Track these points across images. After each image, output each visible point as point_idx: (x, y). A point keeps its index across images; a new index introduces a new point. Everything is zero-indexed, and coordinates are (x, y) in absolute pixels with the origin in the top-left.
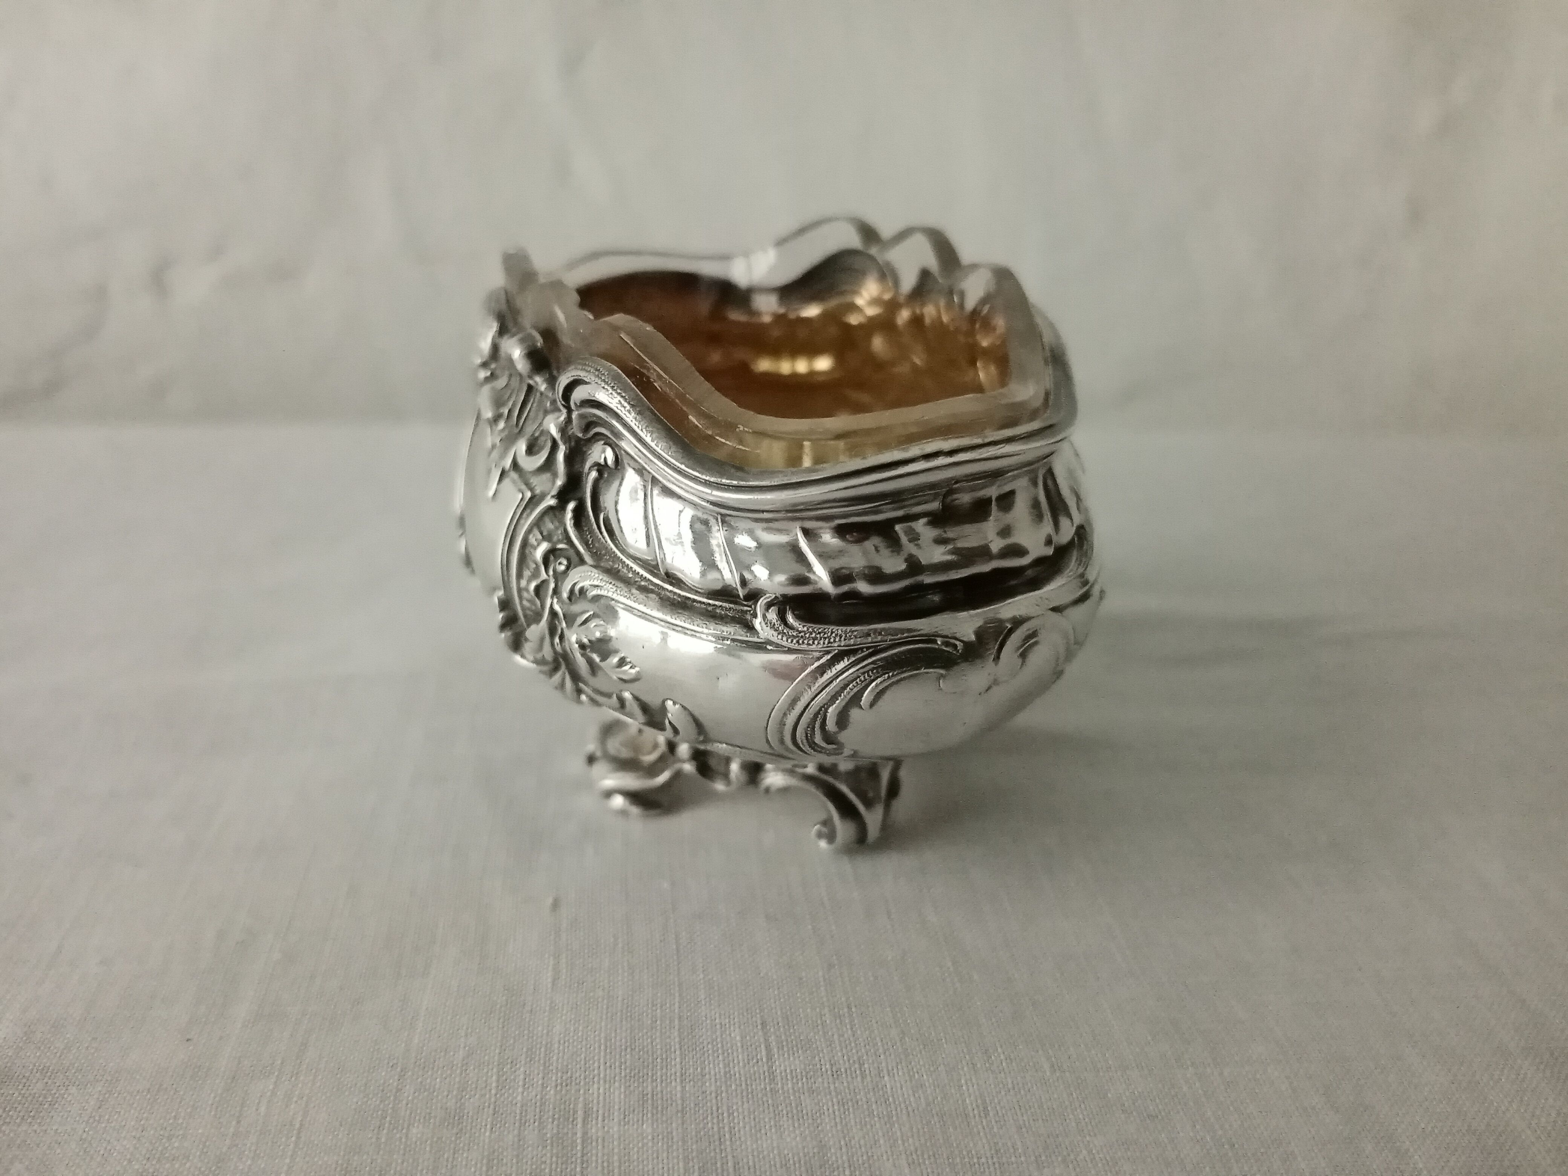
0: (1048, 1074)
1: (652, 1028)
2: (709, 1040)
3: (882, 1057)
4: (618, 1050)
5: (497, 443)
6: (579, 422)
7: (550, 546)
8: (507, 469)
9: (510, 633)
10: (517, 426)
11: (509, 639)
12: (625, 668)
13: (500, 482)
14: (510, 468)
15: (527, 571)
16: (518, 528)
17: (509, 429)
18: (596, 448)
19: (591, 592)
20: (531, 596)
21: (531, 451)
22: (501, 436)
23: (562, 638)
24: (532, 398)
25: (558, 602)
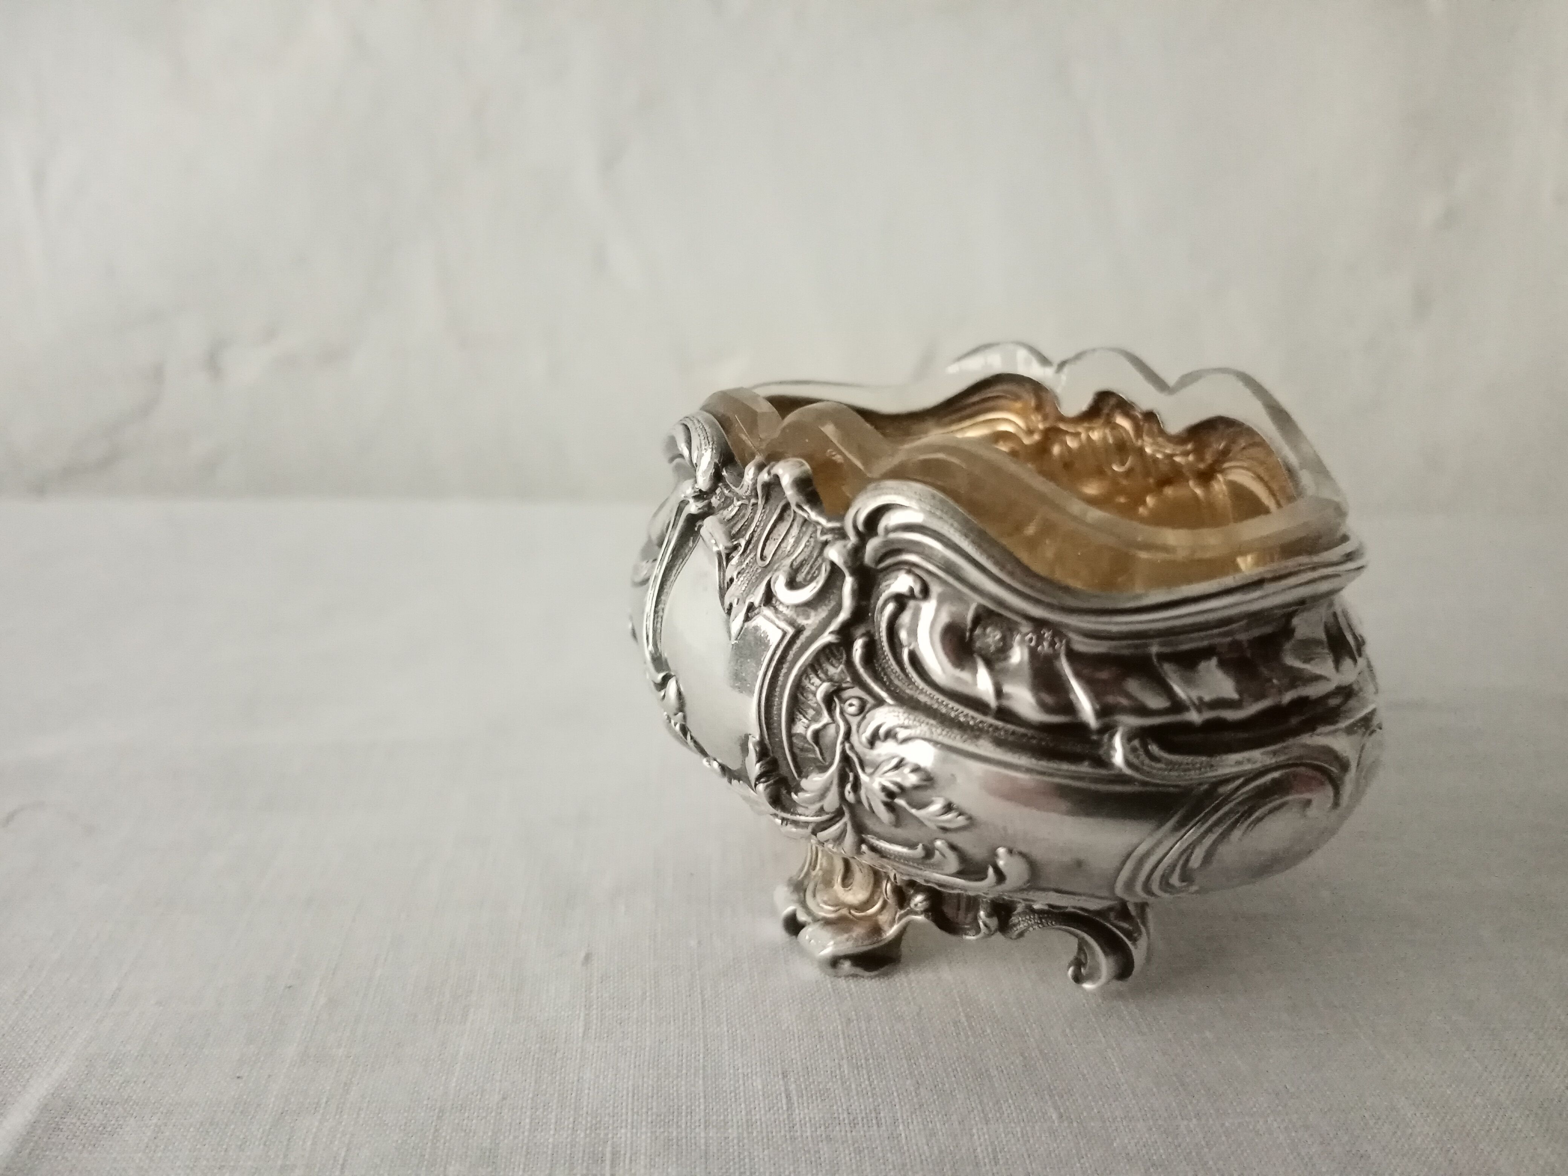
0: (1056, 1124)
1: (678, 1077)
2: (732, 1088)
3: (897, 1107)
4: (645, 1097)
5: (735, 577)
6: (876, 550)
7: (833, 686)
8: (756, 604)
9: (769, 783)
10: (763, 558)
11: (768, 790)
12: (949, 816)
13: (747, 618)
14: (760, 603)
15: (801, 716)
16: (782, 668)
17: (750, 562)
18: (896, 578)
19: (902, 734)
20: (807, 742)
21: (792, 584)
22: (739, 569)
23: (856, 786)
24: (783, 528)
25: (852, 748)
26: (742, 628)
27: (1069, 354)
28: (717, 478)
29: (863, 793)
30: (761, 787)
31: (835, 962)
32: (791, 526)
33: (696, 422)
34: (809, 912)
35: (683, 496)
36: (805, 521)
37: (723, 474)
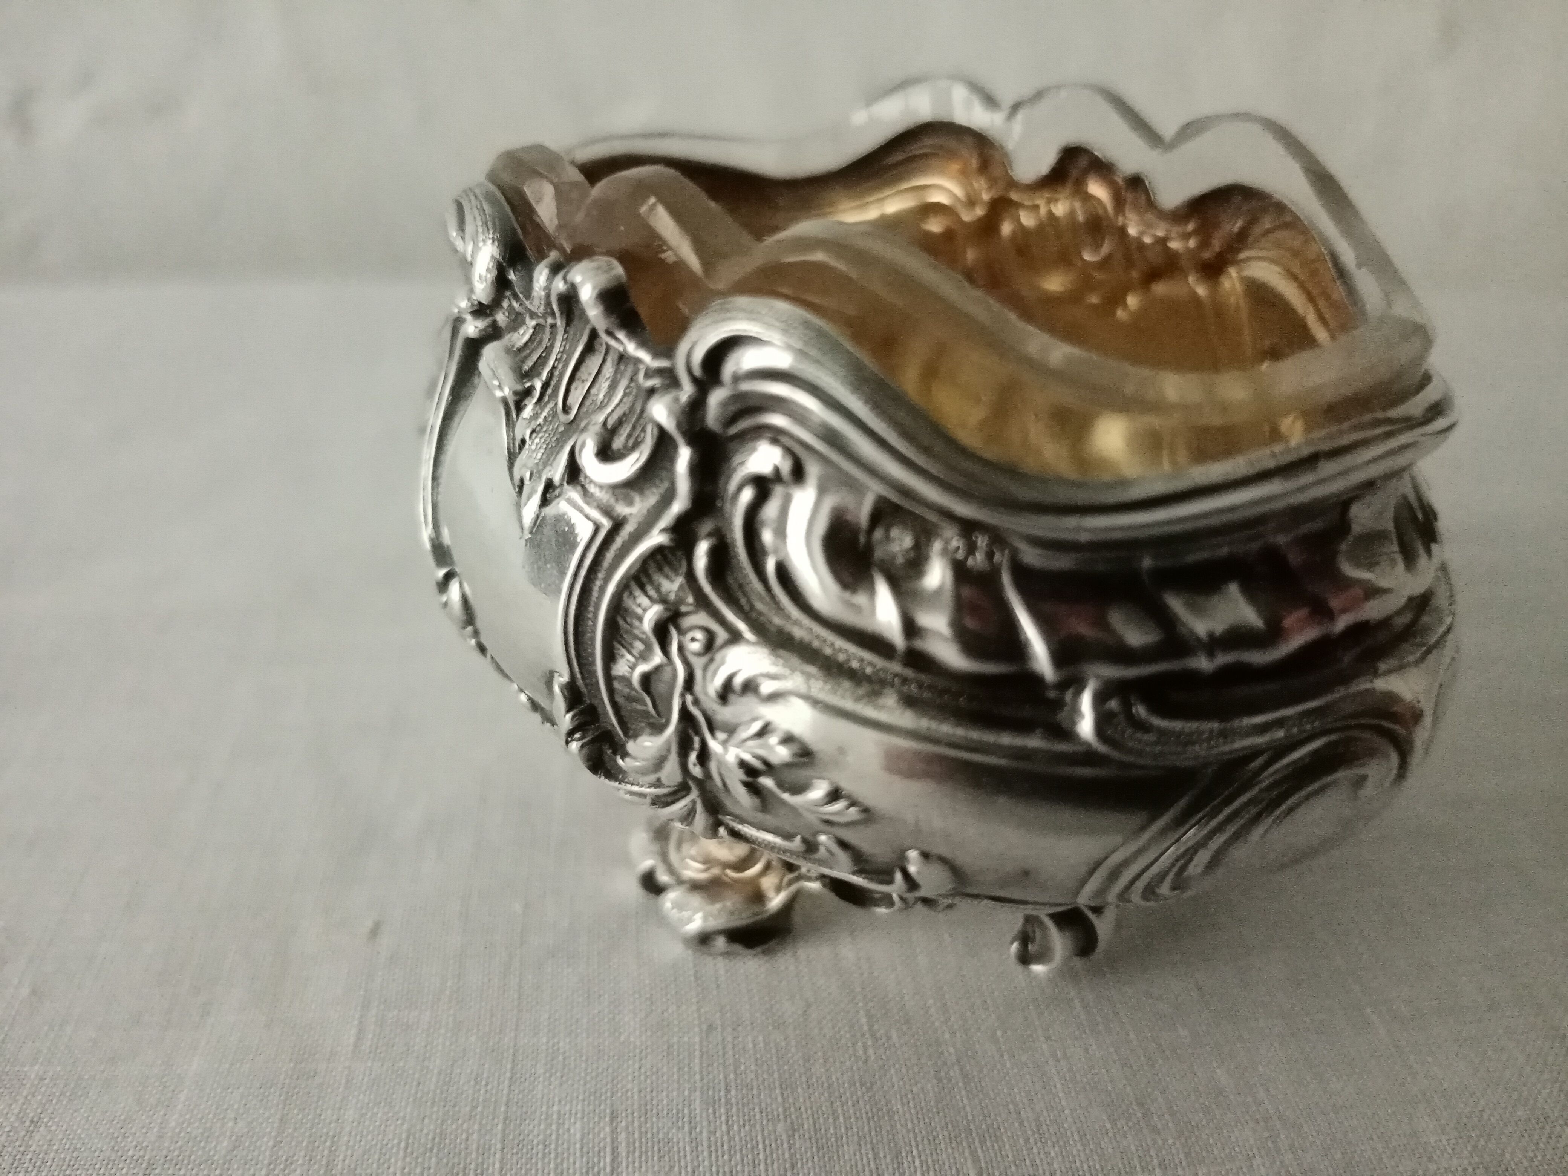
5: (527, 438)
6: (724, 404)
7: (666, 609)
8: (557, 479)
9: (585, 740)
10: (566, 409)
11: (585, 751)
12: (839, 806)
13: (545, 501)
14: (562, 479)
15: (623, 651)
16: (595, 579)
17: (549, 415)
18: (754, 450)
19: (767, 687)
20: (633, 689)
21: (606, 454)
22: (534, 425)
23: (704, 756)
24: (593, 363)
25: (696, 702)
26: (538, 517)
27: (1025, 90)
28: (501, 284)
29: (713, 766)
30: (575, 746)
31: (704, 939)
32: (604, 361)
33: (472, 198)
34: (671, 871)
35: (456, 311)
36: (622, 358)
37: (510, 277)
